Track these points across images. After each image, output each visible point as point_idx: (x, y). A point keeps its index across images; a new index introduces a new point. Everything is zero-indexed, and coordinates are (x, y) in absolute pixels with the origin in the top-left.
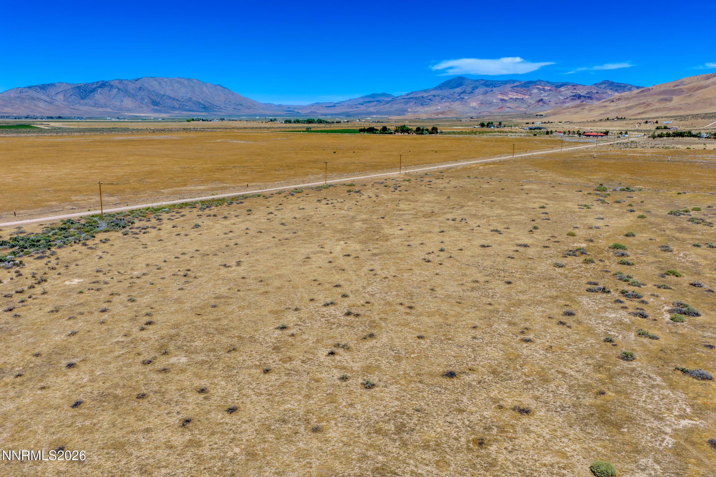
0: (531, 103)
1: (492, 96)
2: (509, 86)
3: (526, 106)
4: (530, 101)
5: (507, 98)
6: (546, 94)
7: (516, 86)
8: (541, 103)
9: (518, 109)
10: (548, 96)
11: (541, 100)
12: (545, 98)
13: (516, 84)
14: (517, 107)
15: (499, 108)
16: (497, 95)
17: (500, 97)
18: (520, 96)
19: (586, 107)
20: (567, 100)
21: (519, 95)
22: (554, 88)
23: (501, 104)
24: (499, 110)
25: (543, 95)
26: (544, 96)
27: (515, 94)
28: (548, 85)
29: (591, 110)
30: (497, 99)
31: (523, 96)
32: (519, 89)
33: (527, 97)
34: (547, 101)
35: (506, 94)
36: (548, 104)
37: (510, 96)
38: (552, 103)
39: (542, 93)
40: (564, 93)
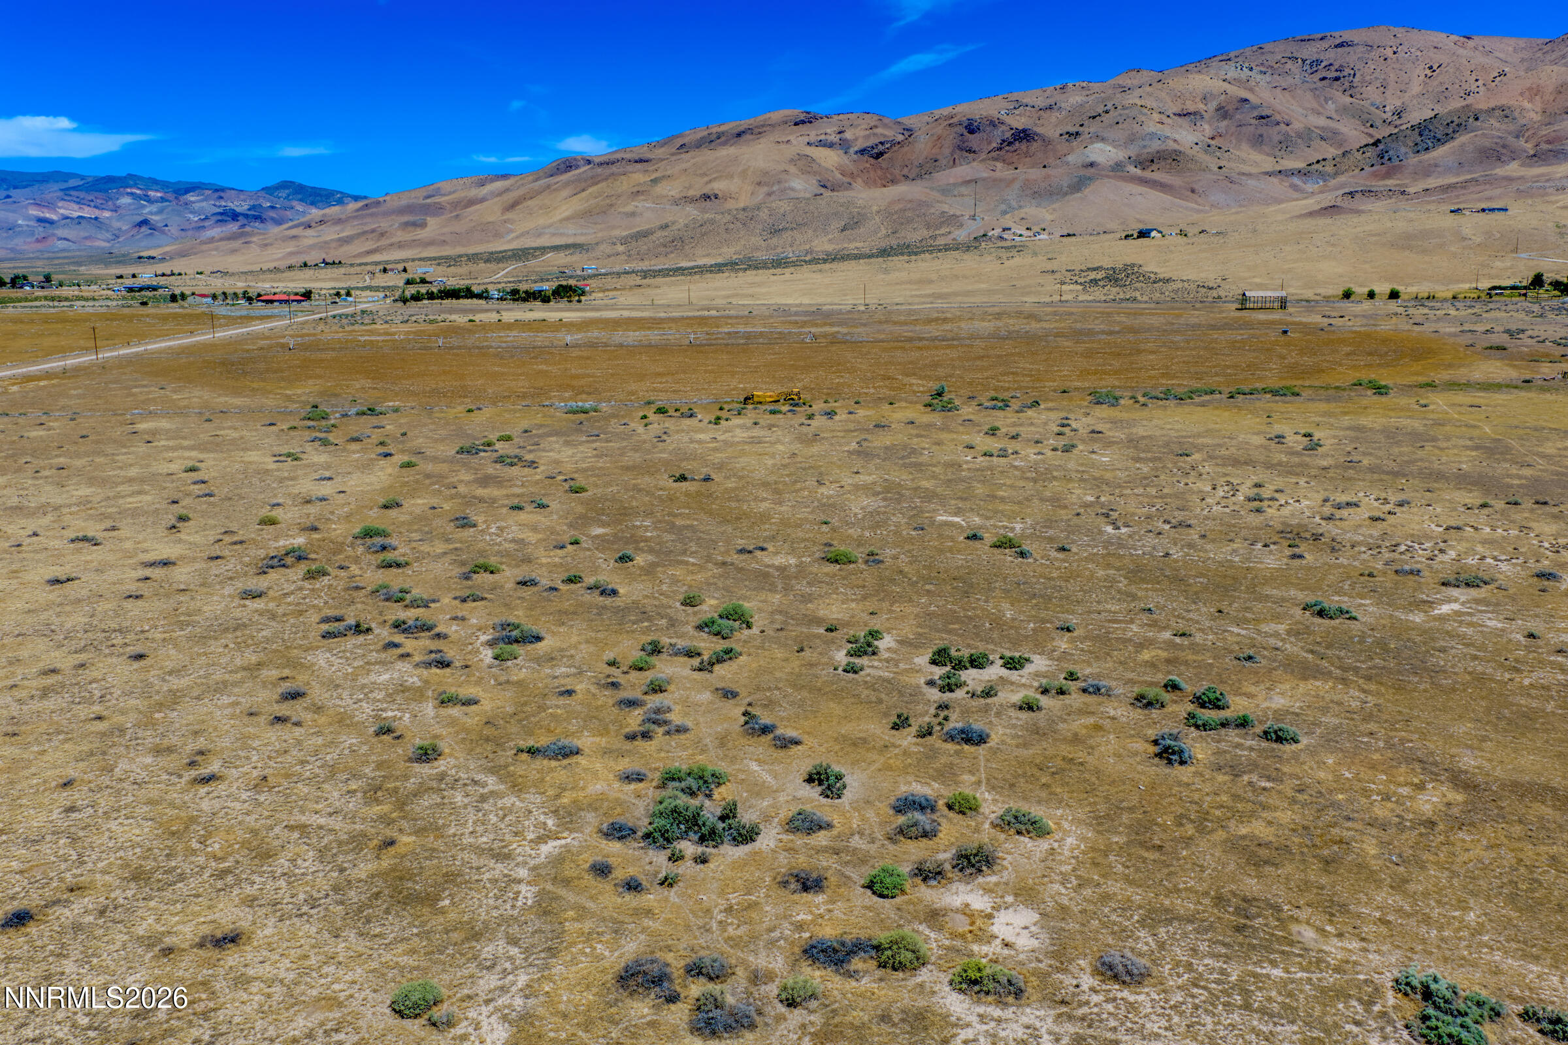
0: (120, 229)
1: (14, 211)
2: (55, 187)
3: (109, 236)
4: (116, 224)
5: (54, 217)
6: (154, 208)
7: (74, 188)
8: (144, 229)
9: (88, 243)
10: (160, 212)
11: (145, 222)
12: (154, 218)
13: (73, 183)
14: (86, 238)
15: (38, 241)
16: (26, 207)
17: (34, 212)
18: (87, 212)
19: (254, 239)
20: (206, 224)
21: (87, 209)
22: (170, 196)
23: (40, 231)
24: (39, 246)
25: (147, 210)
26: (151, 213)
27: (76, 207)
28: (155, 187)
29: (266, 245)
30: (28, 218)
31: (97, 213)
32: (82, 195)
33: (107, 214)
34: (160, 225)
35: (51, 206)
36: (163, 232)
37: (62, 211)
38: (173, 230)
39: (144, 207)
40: (197, 206)
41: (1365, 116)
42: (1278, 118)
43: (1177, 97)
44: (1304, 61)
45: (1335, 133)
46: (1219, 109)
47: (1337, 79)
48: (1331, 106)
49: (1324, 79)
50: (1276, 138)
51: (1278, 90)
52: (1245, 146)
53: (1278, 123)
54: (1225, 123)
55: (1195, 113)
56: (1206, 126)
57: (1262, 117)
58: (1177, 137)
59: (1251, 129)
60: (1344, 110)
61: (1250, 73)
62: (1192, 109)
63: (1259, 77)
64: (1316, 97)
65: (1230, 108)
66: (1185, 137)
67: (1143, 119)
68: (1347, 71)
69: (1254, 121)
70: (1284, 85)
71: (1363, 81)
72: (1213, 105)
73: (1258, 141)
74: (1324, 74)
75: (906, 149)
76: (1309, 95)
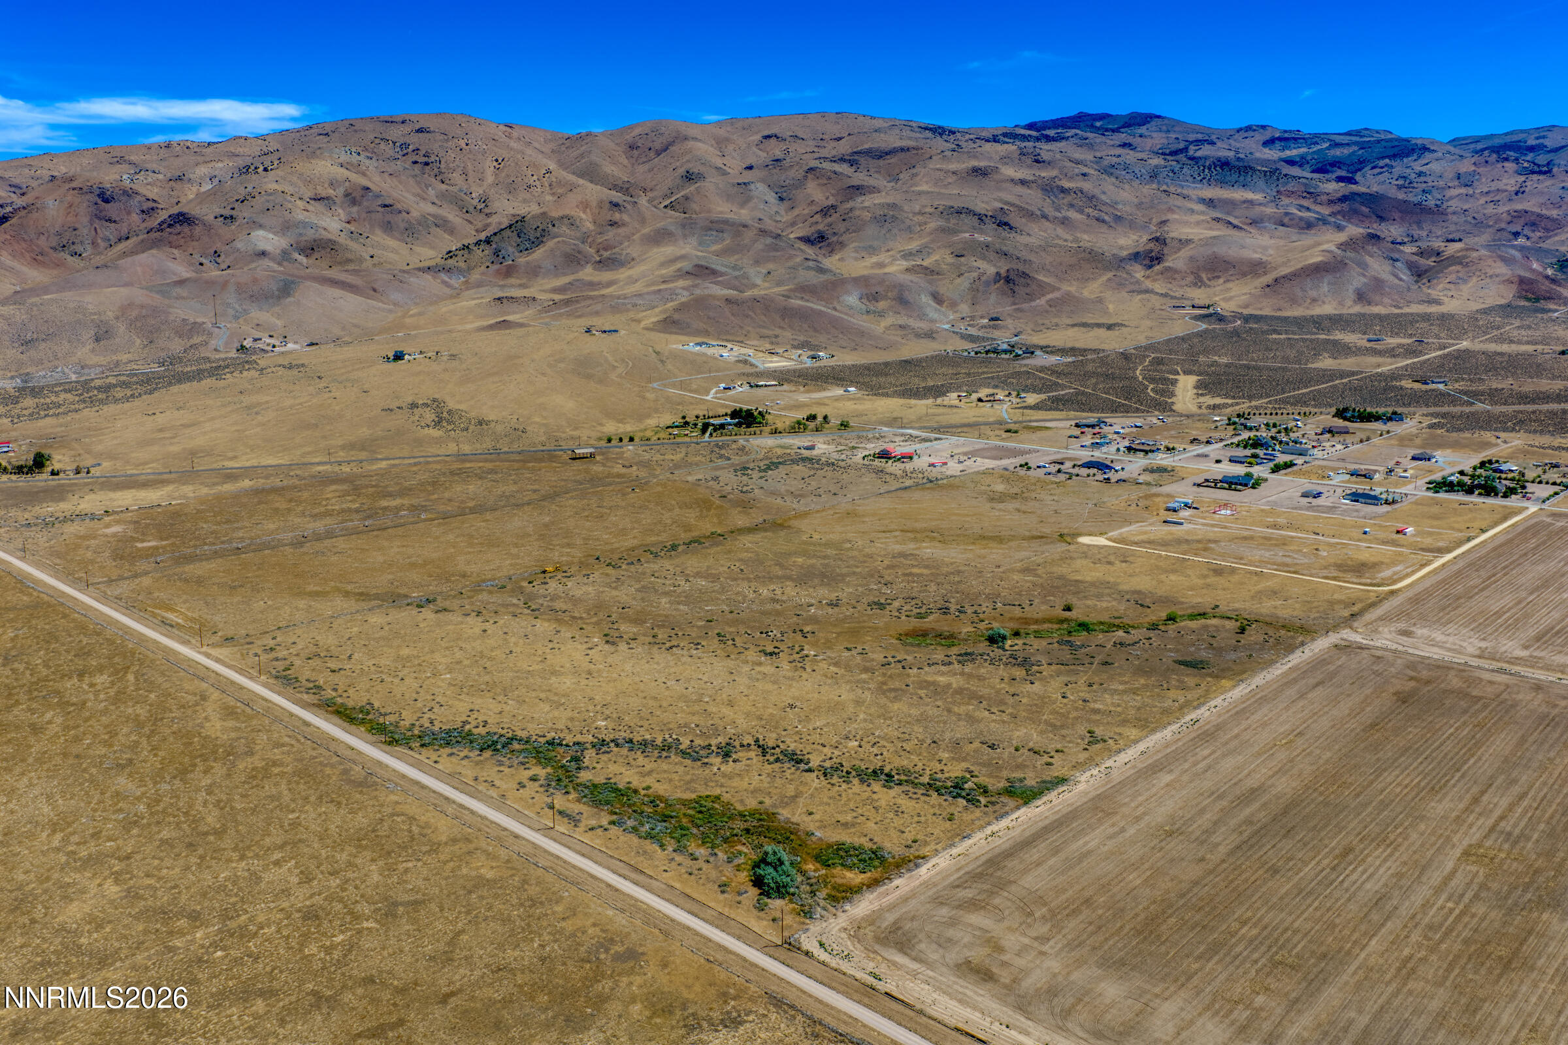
41: (460, 203)
42: (399, 206)
43: (308, 182)
44: (394, 143)
45: (446, 221)
46: (347, 195)
47: (427, 164)
48: (431, 192)
49: (415, 162)
50: (402, 225)
51: (386, 175)
52: (378, 232)
53: (400, 212)
54: (355, 209)
55: (328, 198)
56: (340, 211)
57: (386, 206)
58: (324, 224)
59: (379, 216)
60: (442, 196)
61: (359, 158)
62: (324, 195)
63: (368, 162)
64: (418, 183)
65: (357, 194)
66: (331, 224)
67: (290, 206)
68: (433, 158)
69: (380, 209)
70: (390, 170)
71: (449, 168)
72: (341, 191)
73: (388, 227)
74: (415, 158)
75: (35, 215)
76: (412, 181)
